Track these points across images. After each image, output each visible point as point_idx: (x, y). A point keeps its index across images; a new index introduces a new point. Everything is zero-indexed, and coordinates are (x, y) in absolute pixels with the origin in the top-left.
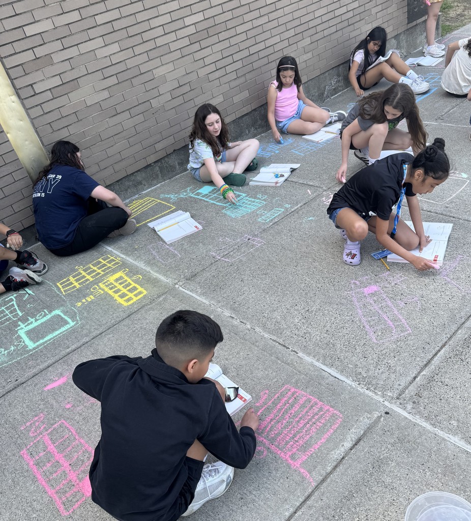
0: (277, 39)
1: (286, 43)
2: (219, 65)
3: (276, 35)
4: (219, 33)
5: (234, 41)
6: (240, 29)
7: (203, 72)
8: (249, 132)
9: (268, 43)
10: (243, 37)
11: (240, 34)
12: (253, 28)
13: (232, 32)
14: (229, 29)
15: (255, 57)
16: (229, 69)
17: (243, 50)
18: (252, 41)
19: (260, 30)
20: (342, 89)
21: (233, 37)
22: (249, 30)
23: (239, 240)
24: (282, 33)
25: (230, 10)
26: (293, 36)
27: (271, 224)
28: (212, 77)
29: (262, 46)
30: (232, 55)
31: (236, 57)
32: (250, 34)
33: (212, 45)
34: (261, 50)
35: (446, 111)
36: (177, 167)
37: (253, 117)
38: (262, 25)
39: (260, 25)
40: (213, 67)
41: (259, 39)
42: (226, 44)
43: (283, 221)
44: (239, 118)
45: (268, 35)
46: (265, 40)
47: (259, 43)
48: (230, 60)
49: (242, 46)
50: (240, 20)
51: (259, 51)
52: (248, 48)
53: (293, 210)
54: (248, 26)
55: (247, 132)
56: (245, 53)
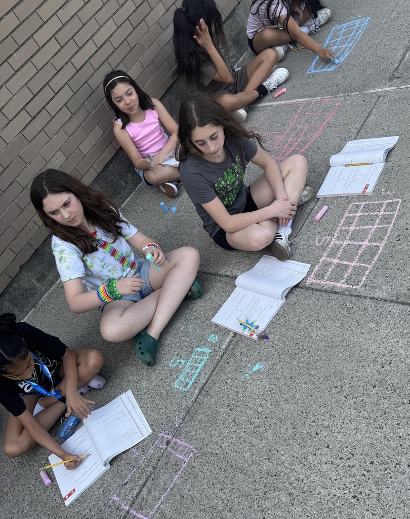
0: (111, 27)
1: (127, 27)
2: (33, 108)
3: (107, 21)
4: (8, 58)
5: (39, 60)
6: (42, 37)
7: (11, 133)
8: (126, 182)
9: (100, 38)
10: (53, 46)
11: (45, 44)
12: (64, 25)
13: (31, 47)
14: (23, 44)
15: (88, 70)
16: (53, 108)
17: (62, 68)
18: (71, 48)
19: (75, 24)
21: (35, 54)
22: (58, 31)
24: (115, 13)
25: (9, 12)
26: (135, 11)
28: (30, 133)
29: (90, 48)
30: (47, 83)
31: (56, 84)
32: (63, 37)
33: (6, 83)
34: (92, 56)
36: (38, 285)
37: (123, 160)
38: (76, 14)
39: (73, 16)
40: (24, 118)
41: (81, 38)
42: (29, 70)
44: (102, 171)
45: (92, 26)
46: (92, 36)
47: (83, 45)
48: (47, 93)
49: (59, 62)
50: (34, 22)
51: (90, 58)
52: (69, 60)
54: (55, 24)
55: (123, 184)
56: (69, 71)
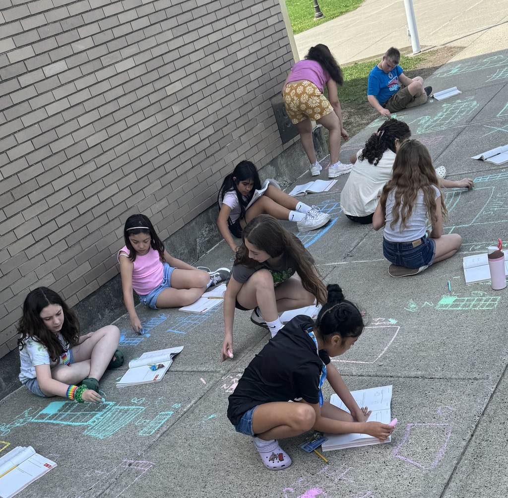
0: (114, 189)
1: (127, 193)
2: (38, 235)
3: (112, 184)
4: (29, 194)
5: (52, 201)
6: (57, 185)
7: (16, 249)
8: (103, 316)
9: (103, 196)
10: (65, 194)
11: (60, 190)
12: (77, 180)
13: (48, 190)
14: (43, 186)
15: (89, 216)
16: (54, 238)
17: (69, 210)
18: (79, 197)
19: (86, 182)
20: (218, 239)
21: (50, 195)
22: (72, 183)
23: (115, 470)
24: (119, 180)
25: (38, 162)
26: (136, 182)
27: (159, 435)
28: (31, 252)
29: (94, 201)
30: (54, 219)
31: (61, 221)
32: (75, 188)
33: (22, 211)
34: (94, 207)
35: (354, 244)
36: (4, 384)
37: (104, 296)
38: (88, 174)
39: (86, 175)
40: (29, 240)
41: (88, 192)
42: (42, 206)
43: (174, 429)
44: (83, 300)
45: (99, 185)
46: (98, 192)
47: (89, 197)
48: (52, 226)
49: (67, 205)
50: (56, 173)
51: (92, 208)
52: (75, 206)
53: (185, 410)
54: (70, 178)
55: (100, 316)
56: (74, 214)
